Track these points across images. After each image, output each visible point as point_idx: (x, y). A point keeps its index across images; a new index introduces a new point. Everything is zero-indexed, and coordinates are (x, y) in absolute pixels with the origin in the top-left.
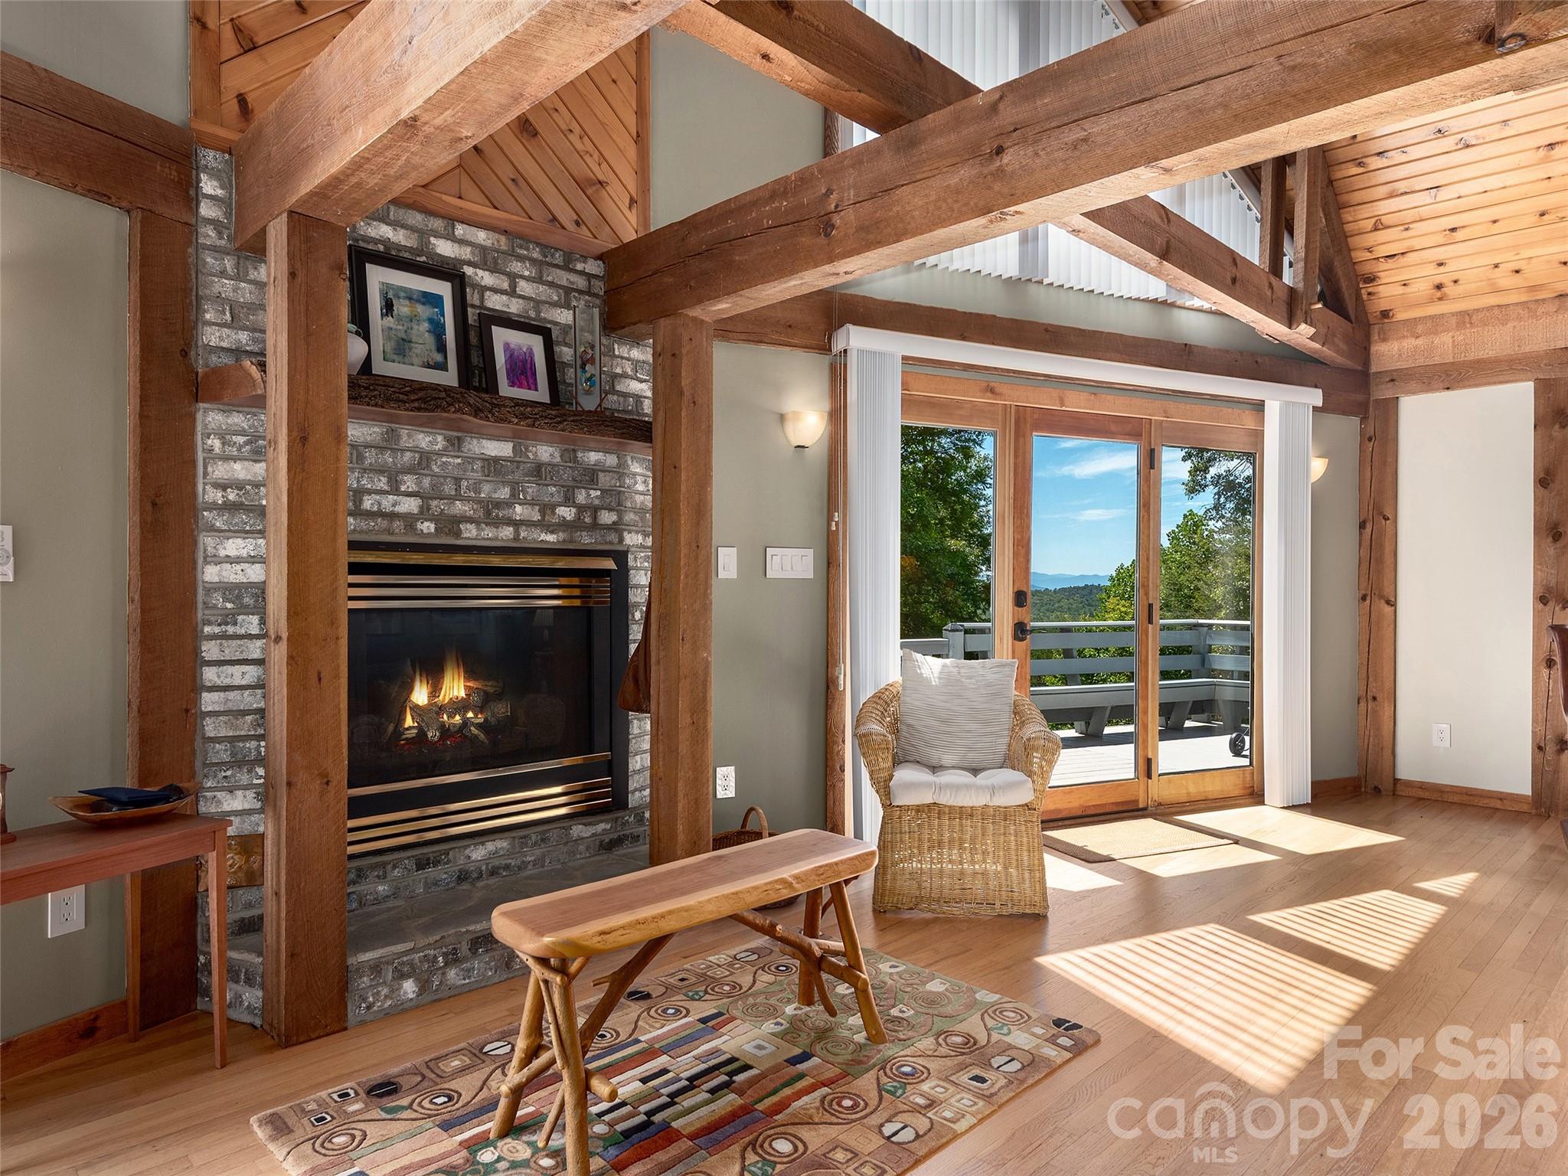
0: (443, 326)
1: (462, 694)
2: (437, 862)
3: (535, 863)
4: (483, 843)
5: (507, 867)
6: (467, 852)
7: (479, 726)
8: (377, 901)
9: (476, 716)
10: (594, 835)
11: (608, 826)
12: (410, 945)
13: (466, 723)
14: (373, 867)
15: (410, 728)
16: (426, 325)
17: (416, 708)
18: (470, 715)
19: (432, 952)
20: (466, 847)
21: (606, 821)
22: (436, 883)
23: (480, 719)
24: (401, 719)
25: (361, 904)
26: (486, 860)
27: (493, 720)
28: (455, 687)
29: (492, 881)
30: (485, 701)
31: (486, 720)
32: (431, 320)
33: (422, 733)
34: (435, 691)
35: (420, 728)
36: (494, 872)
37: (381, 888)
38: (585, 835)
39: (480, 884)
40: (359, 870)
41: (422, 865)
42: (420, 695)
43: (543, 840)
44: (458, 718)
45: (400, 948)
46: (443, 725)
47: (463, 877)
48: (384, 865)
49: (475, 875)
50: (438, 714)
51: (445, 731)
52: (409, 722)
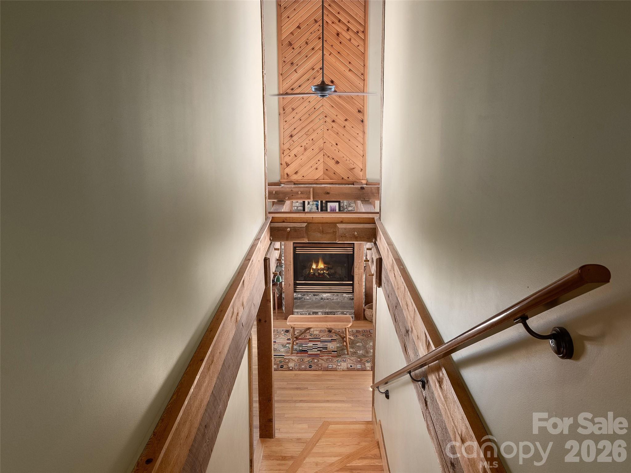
0: (318, 205)
1: (323, 267)
2: (317, 295)
3: (336, 299)
4: (325, 294)
5: (330, 299)
6: (322, 295)
7: (327, 274)
8: (307, 299)
9: (326, 272)
10: (349, 297)
11: (352, 296)
12: (302, 310)
13: (324, 273)
14: (306, 294)
15: (312, 272)
16: (315, 205)
17: (313, 269)
18: (325, 271)
19: (306, 312)
20: (322, 294)
21: (351, 295)
22: (317, 299)
23: (327, 272)
24: (310, 271)
25: (304, 300)
26: (326, 297)
27: (330, 273)
28: (321, 265)
29: (327, 300)
30: (328, 269)
31: (328, 273)
32: (316, 204)
33: (314, 274)
34: (317, 266)
35: (314, 272)
36: (328, 299)
37: (308, 298)
38: (346, 296)
39: (324, 301)
40: (304, 294)
41: (314, 295)
42: (314, 266)
43: (337, 295)
44: (322, 272)
45: (301, 310)
46: (319, 273)
47: (322, 299)
48: (308, 294)
49: (324, 299)
50: (318, 270)
51: (319, 274)
52: (312, 271)
